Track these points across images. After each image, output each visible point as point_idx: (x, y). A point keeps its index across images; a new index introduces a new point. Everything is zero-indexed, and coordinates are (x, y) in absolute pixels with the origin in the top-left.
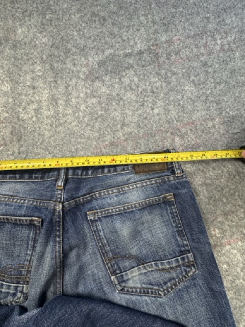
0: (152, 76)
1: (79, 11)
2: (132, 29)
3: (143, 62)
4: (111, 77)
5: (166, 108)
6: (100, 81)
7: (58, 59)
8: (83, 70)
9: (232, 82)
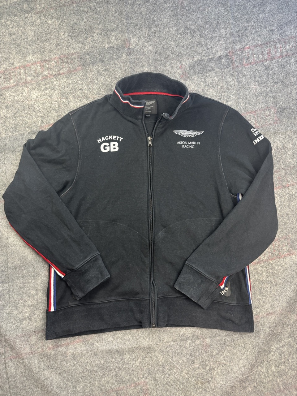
0: (228, 76)
1: (175, 25)
2: (215, 40)
3: (222, 66)
4: (198, 77)
5: (237, 101)
6: (190, 80)
7: (160, 63)
8: (178, 71)
9: (286, 82)
